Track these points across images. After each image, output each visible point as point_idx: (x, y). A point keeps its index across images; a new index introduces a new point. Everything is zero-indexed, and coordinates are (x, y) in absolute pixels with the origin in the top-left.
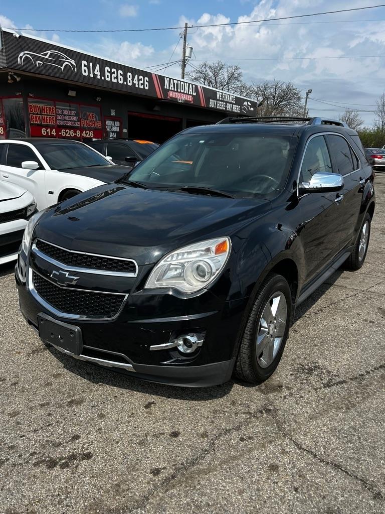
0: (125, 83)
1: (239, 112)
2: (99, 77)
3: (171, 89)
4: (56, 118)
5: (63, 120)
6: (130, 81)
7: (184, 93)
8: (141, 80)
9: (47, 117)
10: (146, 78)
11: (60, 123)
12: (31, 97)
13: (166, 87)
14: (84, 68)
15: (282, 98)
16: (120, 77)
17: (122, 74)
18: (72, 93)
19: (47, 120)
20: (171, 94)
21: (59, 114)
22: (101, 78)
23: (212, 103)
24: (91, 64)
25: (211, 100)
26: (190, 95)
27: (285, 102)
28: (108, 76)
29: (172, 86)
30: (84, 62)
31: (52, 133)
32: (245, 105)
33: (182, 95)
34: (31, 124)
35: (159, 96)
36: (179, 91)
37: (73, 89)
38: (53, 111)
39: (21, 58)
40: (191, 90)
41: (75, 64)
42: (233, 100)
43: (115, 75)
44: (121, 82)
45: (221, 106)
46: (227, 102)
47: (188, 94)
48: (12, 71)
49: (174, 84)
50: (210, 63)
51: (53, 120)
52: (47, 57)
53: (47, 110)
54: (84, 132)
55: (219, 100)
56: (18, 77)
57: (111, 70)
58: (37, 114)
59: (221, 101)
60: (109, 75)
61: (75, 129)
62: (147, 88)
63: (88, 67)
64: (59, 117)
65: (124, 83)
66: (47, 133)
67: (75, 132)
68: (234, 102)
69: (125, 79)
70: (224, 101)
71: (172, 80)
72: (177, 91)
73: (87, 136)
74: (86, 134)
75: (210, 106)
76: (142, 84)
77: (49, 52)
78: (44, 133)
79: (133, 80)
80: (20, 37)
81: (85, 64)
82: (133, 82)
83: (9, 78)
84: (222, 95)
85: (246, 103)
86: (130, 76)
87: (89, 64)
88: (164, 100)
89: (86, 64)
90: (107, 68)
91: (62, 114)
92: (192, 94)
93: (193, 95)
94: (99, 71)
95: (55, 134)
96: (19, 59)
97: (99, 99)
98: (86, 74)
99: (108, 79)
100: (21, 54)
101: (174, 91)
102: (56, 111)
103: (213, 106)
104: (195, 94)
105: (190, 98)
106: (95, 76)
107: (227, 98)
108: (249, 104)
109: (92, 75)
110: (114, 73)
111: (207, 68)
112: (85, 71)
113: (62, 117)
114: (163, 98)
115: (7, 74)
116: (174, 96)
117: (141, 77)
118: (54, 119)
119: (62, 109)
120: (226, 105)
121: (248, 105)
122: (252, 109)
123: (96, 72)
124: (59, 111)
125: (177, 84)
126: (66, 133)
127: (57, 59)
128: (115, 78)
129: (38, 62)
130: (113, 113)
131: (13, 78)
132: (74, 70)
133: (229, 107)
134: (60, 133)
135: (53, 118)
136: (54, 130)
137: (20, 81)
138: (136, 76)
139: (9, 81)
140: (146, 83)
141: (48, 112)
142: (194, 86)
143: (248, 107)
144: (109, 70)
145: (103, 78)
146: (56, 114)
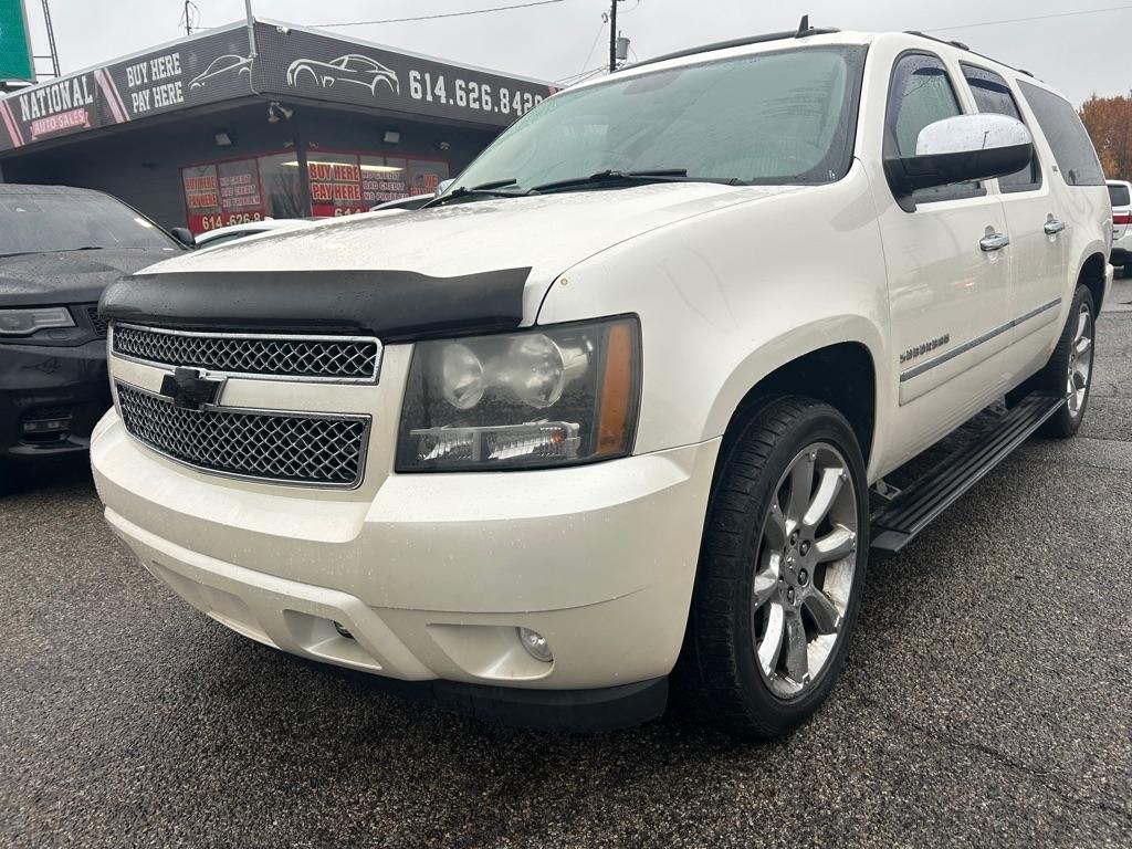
0: (496, 109)
2: (443, 101)
4: (361, 187)
5: (379, 190)
6: (505, 105)
8: (527, 101)
10: (538, 98)
12: (313, 149)
14: (413, 85)
16: (485, 97)
17: (489, 91)
18: (391, 137)
19: (344, 192)
21: (368, 180)
22: (448, 102)
24: (427, 76)
28: (461, 97)
30: (414, 74)
34: (315, 203)
37: (393, 130)
38: (355, 174)
39: (293, 72)
41: (395, 78)
43: (476, 95)
44: (488, 108)
48: (278, 98)
51: (357, 193)
52: (342, 68)
53: (344, 173)
56: (288, 110)
57: (467, 85)
58: (325, 181)
60: (464, 94)
63: (422, 82)
64: (367, 186)
65: (493, 108)
69: (496, 101)
77: (346, 58)
79: (511, 102)
80: (290, 32)
81: (415, 78)
82: (511, 106)
83: (271, 112)
86: (504, 95)
87: (423, 76)
89: (419, 77)
90: (459, 82)
91: (379, 181)
94: (443, 88)
96: (289, 75)
97: (444, 145)
98: (418, 96)
99: (462, 104)
100: (293, 66)
102: (361, 174)
106: (436, 98)
109: (429, 98)
110: (473, 90)
112: (416, 91)
113: (374, 186)
115: (267, 105)
117: (527, 96)
118: (358, 190)
123: (437, 92)
124: (367, 174)
128: (475, 100)
129: (326, 78)
131: (278, 113)
132: (395, 89)
135: (356, 188)
137: (291, 118)
138: (518, 93)
139: (271, 120)
141: (346, 176)
144: (464, 86)
145: (451, 102)
146: (362, 180)
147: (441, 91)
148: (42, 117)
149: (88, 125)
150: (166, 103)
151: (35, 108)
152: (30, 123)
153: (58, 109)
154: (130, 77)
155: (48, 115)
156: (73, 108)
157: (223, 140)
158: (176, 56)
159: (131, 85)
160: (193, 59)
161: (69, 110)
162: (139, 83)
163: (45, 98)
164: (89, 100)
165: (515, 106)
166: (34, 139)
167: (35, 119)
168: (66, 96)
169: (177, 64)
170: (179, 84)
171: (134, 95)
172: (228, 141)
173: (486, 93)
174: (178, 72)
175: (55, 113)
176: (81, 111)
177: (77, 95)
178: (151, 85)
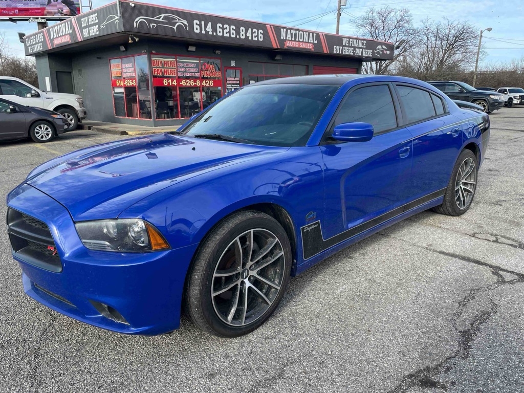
0: (238, 37)
1: (371, 56)
2: (210, 33)
3: (288, 39)
4: (177, 70)
5: (183, 72)
6: (243, 35)
7: (303, 42)
8: (255, 32)
9: (168, 70)
10: (261, 31)
11: (181, 74)
12: (154, 54)
13: (282, 38)
14: (195, 26)
15: (457, 38)
16: (232, 31)
17: (234, 28)
18: (192, 49)
19: (168, 72)
20: (289, 44)
21: (180, 67)
22: (213, 33)
23: (337, 50)
24: (203, 23)
25: (335, 47)
26: (311, 43)
27: (461, 43)
29: (289, 36)
30: (195, 21)
31: (173, 83)
32: (378, 49)
33: (301, 43)
34: (154, 76)
35: (275, 47)
36: (297, 40)
37: (192, 45)
38: (174, 64)
39: (137, 22)
40: (311, 39)
41: (187, 24)
42: (363, 45)
43: (228, 30)
44: (234, 36)
45: (348, 52)
46: (355, 48)
47: (308, 42)
48: (132, 33)
49: (292, 34)
50: (377, 8)
51: (174, 72)
52: (161, 20)
53: (168, 64)
54: (204, 81)
55: (346, 46)
56: (137, 37)
57: (223, 26)
58: (160, 68)
59: (349, 46)
60: (221, 30)
61: (195, 79)
62: (261, 40)
63: (200, 25)
64: (180, 69)
65: (236, 36)
66: (169, 83)
67: (195, 82)
68: (365, 47)
69: (238, 33)
70: (351, 47)
71: (289, 31)
72: (295, 41)
73: (207, 85)
74: (206, 83)
75: (335, 52)
76: (256, 36)
77: (163, 16)
78: (166, 83)
79: (246, 33)
80: (134, 6)
81: (196, 23)
82: (246, 35)
83: (130, 39)
84: (349, 41)
85: (380, 47)
86: (243, 31)
87: (200, 23)
88: (279, 49)
89: (198, 23)
90: (219, 25)
91: (183, 67)
92: (312, 42)
93: (313, 44)
94: (211, 28)
95: (176, 84)
96: (135, 23)
97: (218, 52)
98: (198, 31)
99: (220, 34)
100: (137, 20)
101: (292, 40)
102: (177, 65)
103: (338, 52)
104: (316, 42)
105: (309, 47)
106: (207, 32)
107: (355, 43)
108: (384, 47)
109: (203, 32)
110: (226, 28)
111: (374, 14)
112: (197, 29)
113: (183, 70)
114: (279, 48)
115: (128, 36)
116: (291, 45)
117: (254, 30)
119: (183, 62)
120: (354, 50)
121: (382, 48)
122: (388, 52)
123: (207, 29)
124: (180, 64)
125: (295, 35)
126: (186, 83)
127: (170, 21)
128: (227, 33)
129: (152, 24)
130: (233, 64)
131: (133, 39)
132: (186, 28)
133: (358, 53)
134: (181, 83)
135: (174, 70)
136: (175, 81)
137: (138, 41)
138: (250, 29)
139: (130, 42)
140: (260, 35)
141: (169, 65)
142: (315, 35)
143: (382, 51)
144: (221, 27)
145: (215, 34)
146: (177, 67)
147: (209, 28)
148: (57, 38)
149: (70, 42)
150: (93, 34)
151: (55, 34)
152: (53, 39)
153: (61, 34)
154: (83, 23)
155: (59, 37)
156: (66, 35)
157: (123, 48)
158: (96, 14)
159: (83, 26)
160: (101, 16)
161: (65, 35)
162: (85, 25)
163: (58, 30)
164: (71, 31)
165: (248, 35)
166: (55, 46)
167: (55, 38)
168: (64, 29)
169: (96, 18)
170: (97, 26)
171: (84, 30)
172: (124, 49)
173: (233, 29)
174: (97, 21)
175: (61, 36)
176: (68, 36)
177: (67, 29)
178: (88, 26)
